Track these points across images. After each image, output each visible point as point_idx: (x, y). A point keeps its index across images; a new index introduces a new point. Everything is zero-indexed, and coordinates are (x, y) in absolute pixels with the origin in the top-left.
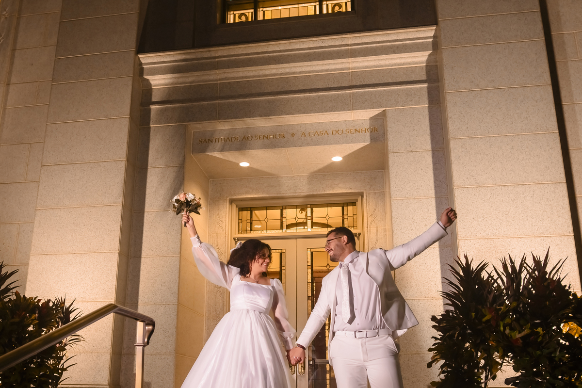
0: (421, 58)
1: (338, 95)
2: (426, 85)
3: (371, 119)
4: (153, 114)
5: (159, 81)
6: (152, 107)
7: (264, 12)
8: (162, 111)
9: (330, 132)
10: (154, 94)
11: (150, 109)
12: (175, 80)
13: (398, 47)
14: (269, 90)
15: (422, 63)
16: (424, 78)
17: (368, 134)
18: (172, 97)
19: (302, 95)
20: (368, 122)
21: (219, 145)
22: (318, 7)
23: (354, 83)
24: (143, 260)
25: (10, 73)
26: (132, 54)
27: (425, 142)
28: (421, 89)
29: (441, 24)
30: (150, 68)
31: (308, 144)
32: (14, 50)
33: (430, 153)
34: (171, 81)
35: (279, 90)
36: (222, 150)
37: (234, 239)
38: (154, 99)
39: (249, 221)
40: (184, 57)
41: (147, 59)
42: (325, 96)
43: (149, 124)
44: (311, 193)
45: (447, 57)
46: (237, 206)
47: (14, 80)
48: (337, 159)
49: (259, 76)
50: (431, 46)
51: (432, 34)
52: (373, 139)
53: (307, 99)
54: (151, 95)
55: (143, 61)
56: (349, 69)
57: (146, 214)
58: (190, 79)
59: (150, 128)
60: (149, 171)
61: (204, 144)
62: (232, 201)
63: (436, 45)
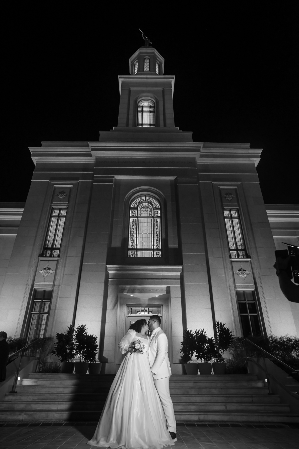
0: (179, 273)
1: (159, 281)
2: (180, 280)
3: (166, 287)
4: (109, 281)
5: (111, 272)
6: (109, 279)
7: (138, 252)
8: (112, 281)
9: (156, 290)
10: (109, 275)
11: (108, 280)
12: (116, 273)
13: (173, 270)
14: (141, 278)
15: (179, 274)
16: (180, 278)
17: (165, 291)
18: (115, 277)
19: (149, 280)
20: (165, 288)
21: (126, 291)
22: (152, 252)
23: (162, 278)
24: (106, 323)
25: (65, 263)
26: (105, 265)
27: (179, 295)
28: (179, 281)
29: (184, 266)
30: (109, 269)
31: (150, 293)
32: (66, 257)
33: (181, 298)
34: (115, 273)
35: (143, 278)
36: (127, 293)
37: (127, 316)
38: (110, 277)
39: (131, 311)
40: (119, 267)
41: (108, 266)
42: (155, 281)
43: (108, 284)
44: (149, 304)
45: (185, 275)
46: (128, 306)
47: (66, 266)
48: (157, 296)
49: (138, 274)
50: (181, 271)
51: (182, 267)
52: (167, 293)
53: (150, 281)
54: (109, 276)
55: (107, 267)
56: (161, 274)
57: (107, 310)
58: (120, 273)
59: (108, 285)
60: (108, 298)
61: (122, 291)
62: (126, 305)
63: (183, 270)
